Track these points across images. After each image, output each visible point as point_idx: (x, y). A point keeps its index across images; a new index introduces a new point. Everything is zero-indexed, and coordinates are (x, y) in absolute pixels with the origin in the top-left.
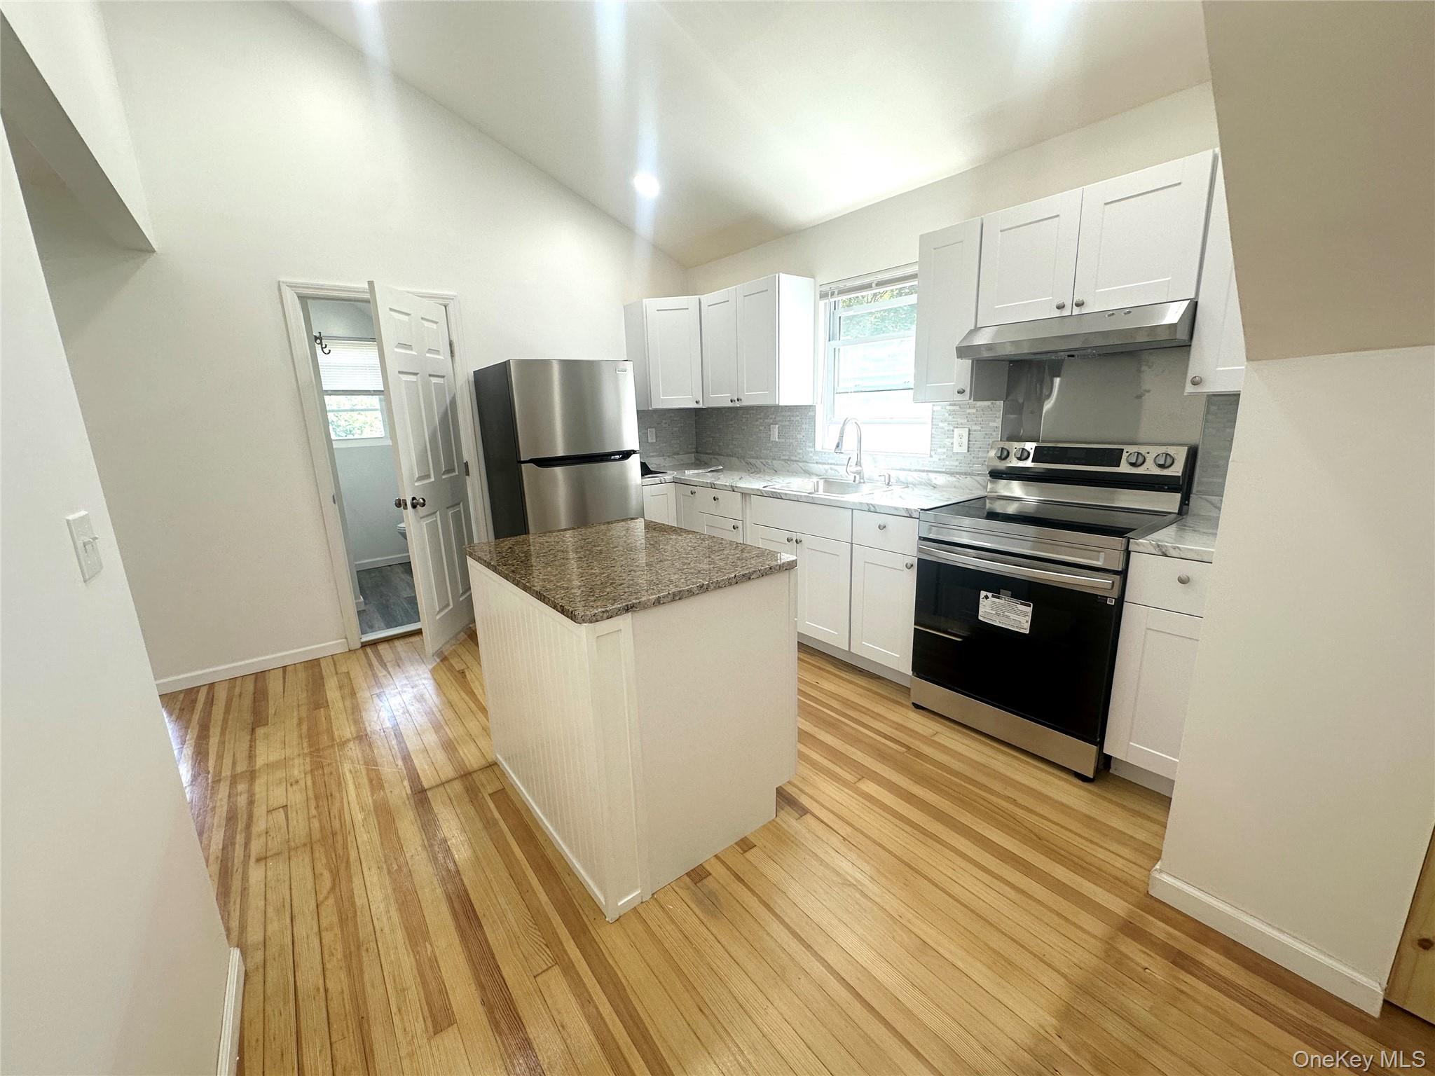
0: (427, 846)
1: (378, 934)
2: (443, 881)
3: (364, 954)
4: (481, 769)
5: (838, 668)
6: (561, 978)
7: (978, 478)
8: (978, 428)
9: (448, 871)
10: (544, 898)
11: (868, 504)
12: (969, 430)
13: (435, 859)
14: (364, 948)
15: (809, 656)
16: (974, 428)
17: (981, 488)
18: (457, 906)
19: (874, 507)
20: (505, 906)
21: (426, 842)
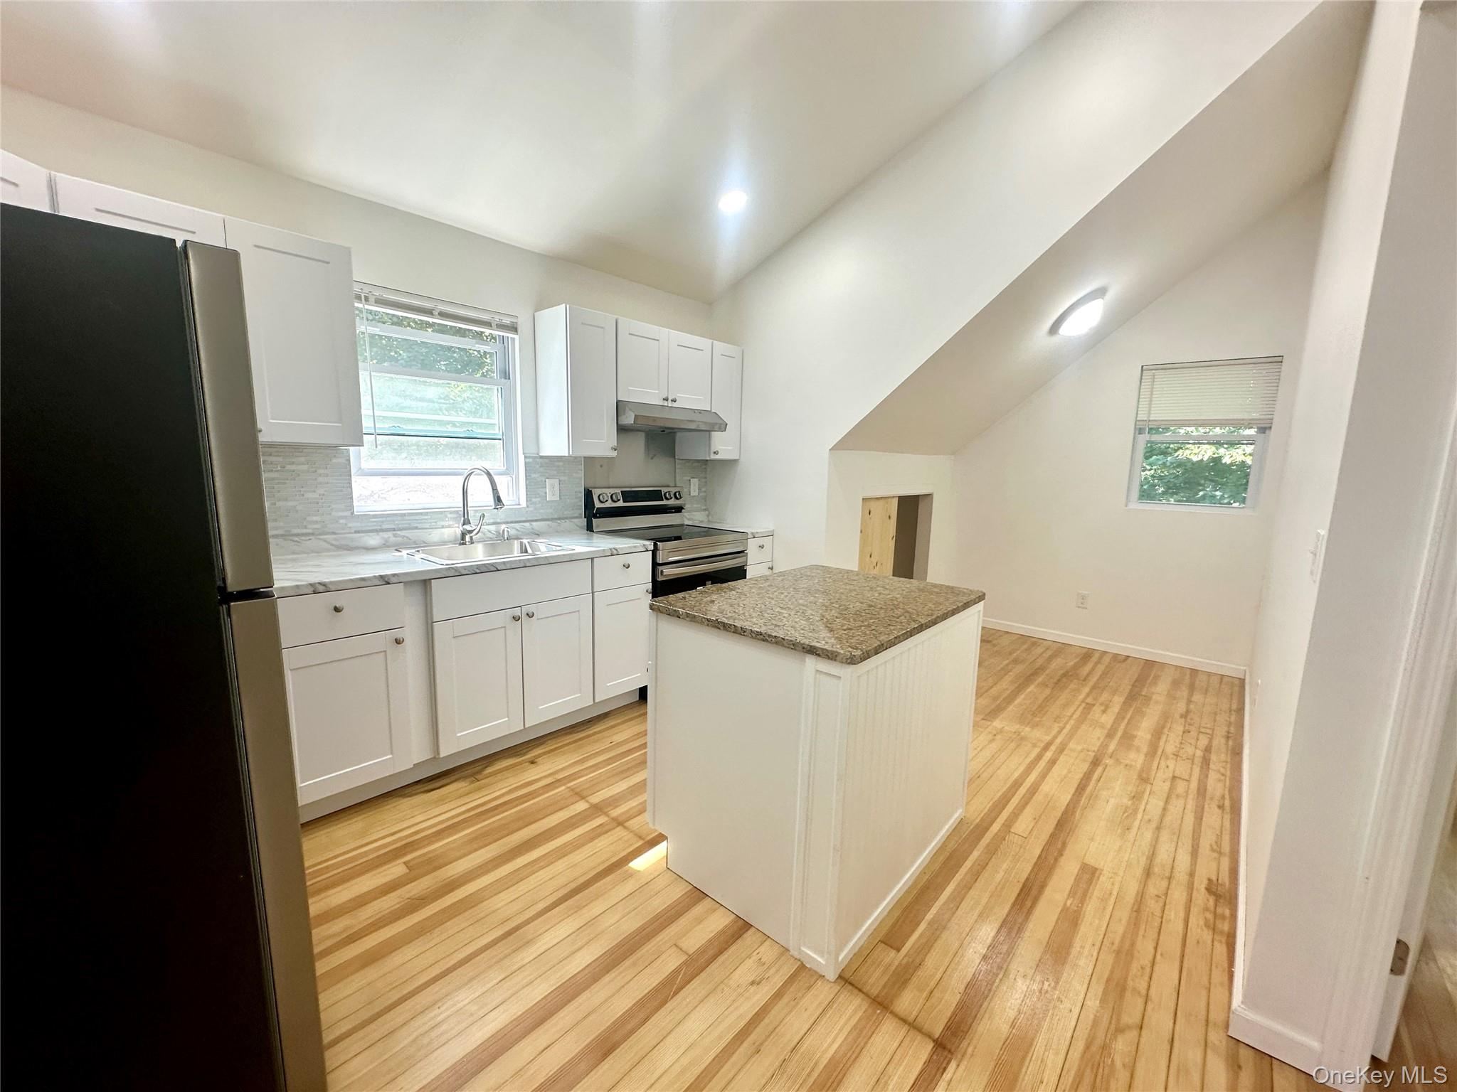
0: (1003, 971)
1: (1098, 944)
2: (1020, 930)
3: (1117, 942)
4: (860, 990)
5: (578, 732)
6: (1017, 825)
7: (576, 520)
8: (566, 478)
9: (1009, 933)
10: (976, 854)
11: (611, 549)
12: (560, 481)
13: (1009, 953)
14: (1115, 947)
15: (542, 747)
16: (562, 478)
17: (578, 528)
18: (1028, 903)
19: (617, 550)
20: (1002, 873)
21: (1000, 976)
